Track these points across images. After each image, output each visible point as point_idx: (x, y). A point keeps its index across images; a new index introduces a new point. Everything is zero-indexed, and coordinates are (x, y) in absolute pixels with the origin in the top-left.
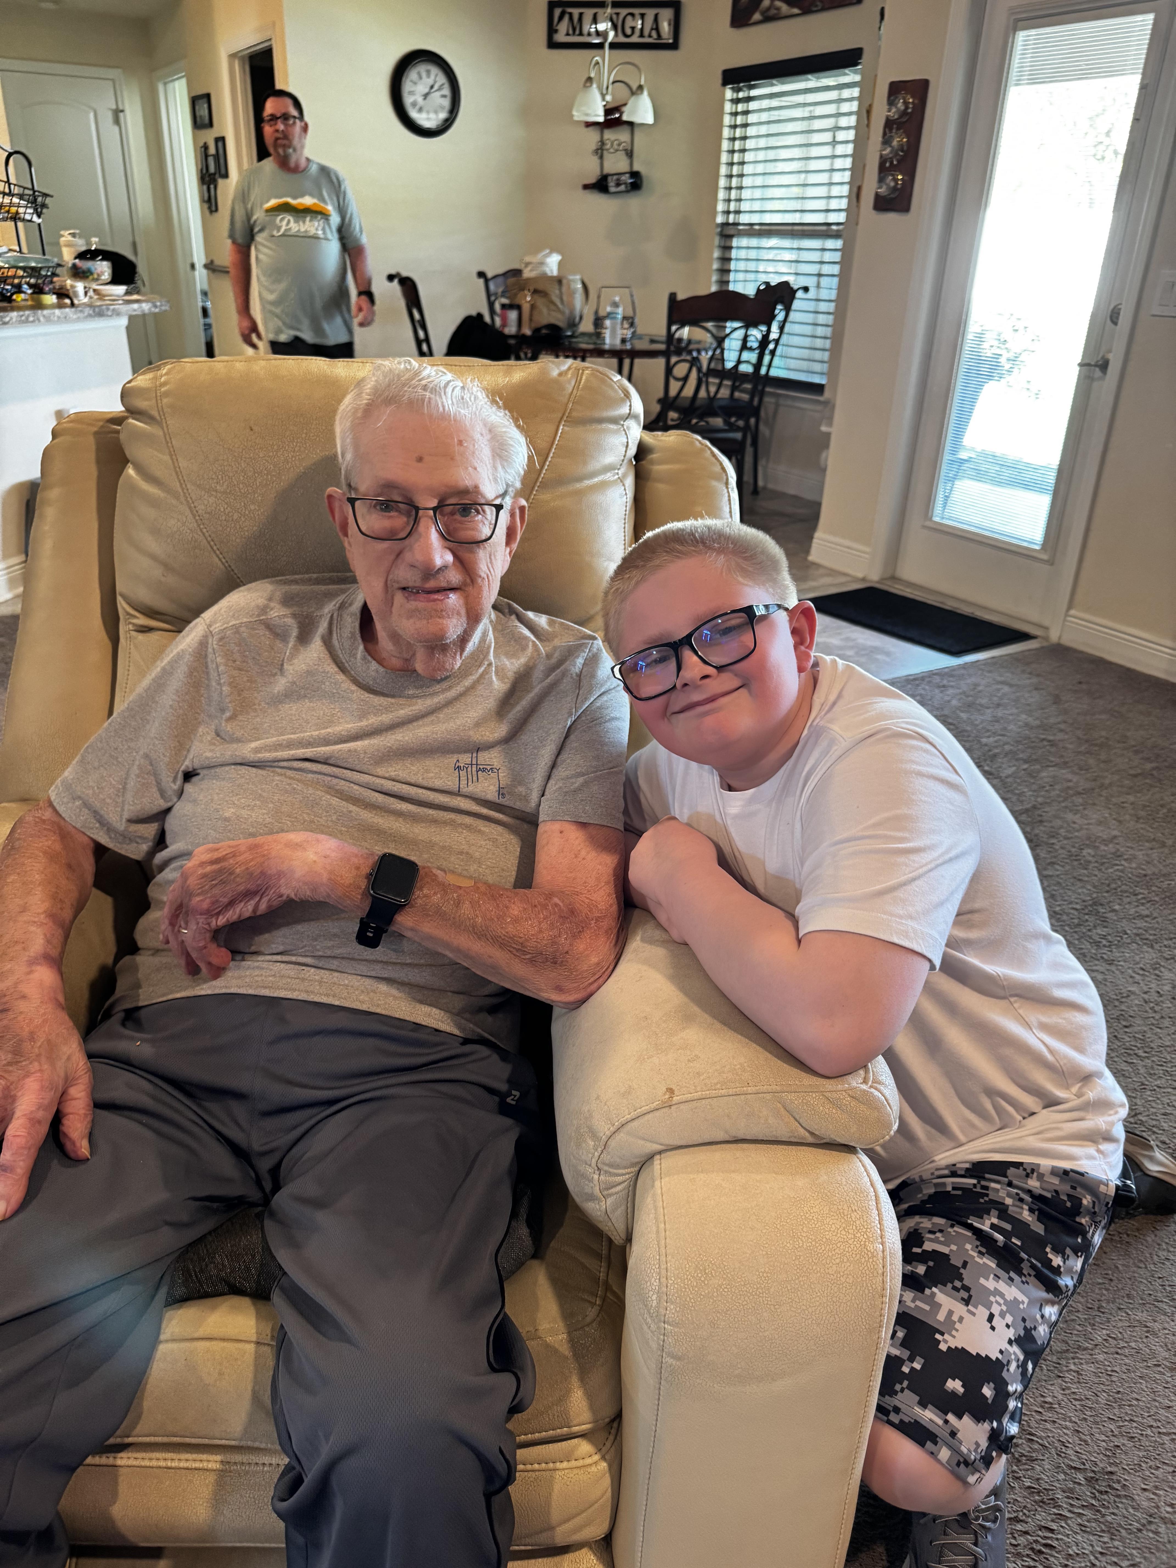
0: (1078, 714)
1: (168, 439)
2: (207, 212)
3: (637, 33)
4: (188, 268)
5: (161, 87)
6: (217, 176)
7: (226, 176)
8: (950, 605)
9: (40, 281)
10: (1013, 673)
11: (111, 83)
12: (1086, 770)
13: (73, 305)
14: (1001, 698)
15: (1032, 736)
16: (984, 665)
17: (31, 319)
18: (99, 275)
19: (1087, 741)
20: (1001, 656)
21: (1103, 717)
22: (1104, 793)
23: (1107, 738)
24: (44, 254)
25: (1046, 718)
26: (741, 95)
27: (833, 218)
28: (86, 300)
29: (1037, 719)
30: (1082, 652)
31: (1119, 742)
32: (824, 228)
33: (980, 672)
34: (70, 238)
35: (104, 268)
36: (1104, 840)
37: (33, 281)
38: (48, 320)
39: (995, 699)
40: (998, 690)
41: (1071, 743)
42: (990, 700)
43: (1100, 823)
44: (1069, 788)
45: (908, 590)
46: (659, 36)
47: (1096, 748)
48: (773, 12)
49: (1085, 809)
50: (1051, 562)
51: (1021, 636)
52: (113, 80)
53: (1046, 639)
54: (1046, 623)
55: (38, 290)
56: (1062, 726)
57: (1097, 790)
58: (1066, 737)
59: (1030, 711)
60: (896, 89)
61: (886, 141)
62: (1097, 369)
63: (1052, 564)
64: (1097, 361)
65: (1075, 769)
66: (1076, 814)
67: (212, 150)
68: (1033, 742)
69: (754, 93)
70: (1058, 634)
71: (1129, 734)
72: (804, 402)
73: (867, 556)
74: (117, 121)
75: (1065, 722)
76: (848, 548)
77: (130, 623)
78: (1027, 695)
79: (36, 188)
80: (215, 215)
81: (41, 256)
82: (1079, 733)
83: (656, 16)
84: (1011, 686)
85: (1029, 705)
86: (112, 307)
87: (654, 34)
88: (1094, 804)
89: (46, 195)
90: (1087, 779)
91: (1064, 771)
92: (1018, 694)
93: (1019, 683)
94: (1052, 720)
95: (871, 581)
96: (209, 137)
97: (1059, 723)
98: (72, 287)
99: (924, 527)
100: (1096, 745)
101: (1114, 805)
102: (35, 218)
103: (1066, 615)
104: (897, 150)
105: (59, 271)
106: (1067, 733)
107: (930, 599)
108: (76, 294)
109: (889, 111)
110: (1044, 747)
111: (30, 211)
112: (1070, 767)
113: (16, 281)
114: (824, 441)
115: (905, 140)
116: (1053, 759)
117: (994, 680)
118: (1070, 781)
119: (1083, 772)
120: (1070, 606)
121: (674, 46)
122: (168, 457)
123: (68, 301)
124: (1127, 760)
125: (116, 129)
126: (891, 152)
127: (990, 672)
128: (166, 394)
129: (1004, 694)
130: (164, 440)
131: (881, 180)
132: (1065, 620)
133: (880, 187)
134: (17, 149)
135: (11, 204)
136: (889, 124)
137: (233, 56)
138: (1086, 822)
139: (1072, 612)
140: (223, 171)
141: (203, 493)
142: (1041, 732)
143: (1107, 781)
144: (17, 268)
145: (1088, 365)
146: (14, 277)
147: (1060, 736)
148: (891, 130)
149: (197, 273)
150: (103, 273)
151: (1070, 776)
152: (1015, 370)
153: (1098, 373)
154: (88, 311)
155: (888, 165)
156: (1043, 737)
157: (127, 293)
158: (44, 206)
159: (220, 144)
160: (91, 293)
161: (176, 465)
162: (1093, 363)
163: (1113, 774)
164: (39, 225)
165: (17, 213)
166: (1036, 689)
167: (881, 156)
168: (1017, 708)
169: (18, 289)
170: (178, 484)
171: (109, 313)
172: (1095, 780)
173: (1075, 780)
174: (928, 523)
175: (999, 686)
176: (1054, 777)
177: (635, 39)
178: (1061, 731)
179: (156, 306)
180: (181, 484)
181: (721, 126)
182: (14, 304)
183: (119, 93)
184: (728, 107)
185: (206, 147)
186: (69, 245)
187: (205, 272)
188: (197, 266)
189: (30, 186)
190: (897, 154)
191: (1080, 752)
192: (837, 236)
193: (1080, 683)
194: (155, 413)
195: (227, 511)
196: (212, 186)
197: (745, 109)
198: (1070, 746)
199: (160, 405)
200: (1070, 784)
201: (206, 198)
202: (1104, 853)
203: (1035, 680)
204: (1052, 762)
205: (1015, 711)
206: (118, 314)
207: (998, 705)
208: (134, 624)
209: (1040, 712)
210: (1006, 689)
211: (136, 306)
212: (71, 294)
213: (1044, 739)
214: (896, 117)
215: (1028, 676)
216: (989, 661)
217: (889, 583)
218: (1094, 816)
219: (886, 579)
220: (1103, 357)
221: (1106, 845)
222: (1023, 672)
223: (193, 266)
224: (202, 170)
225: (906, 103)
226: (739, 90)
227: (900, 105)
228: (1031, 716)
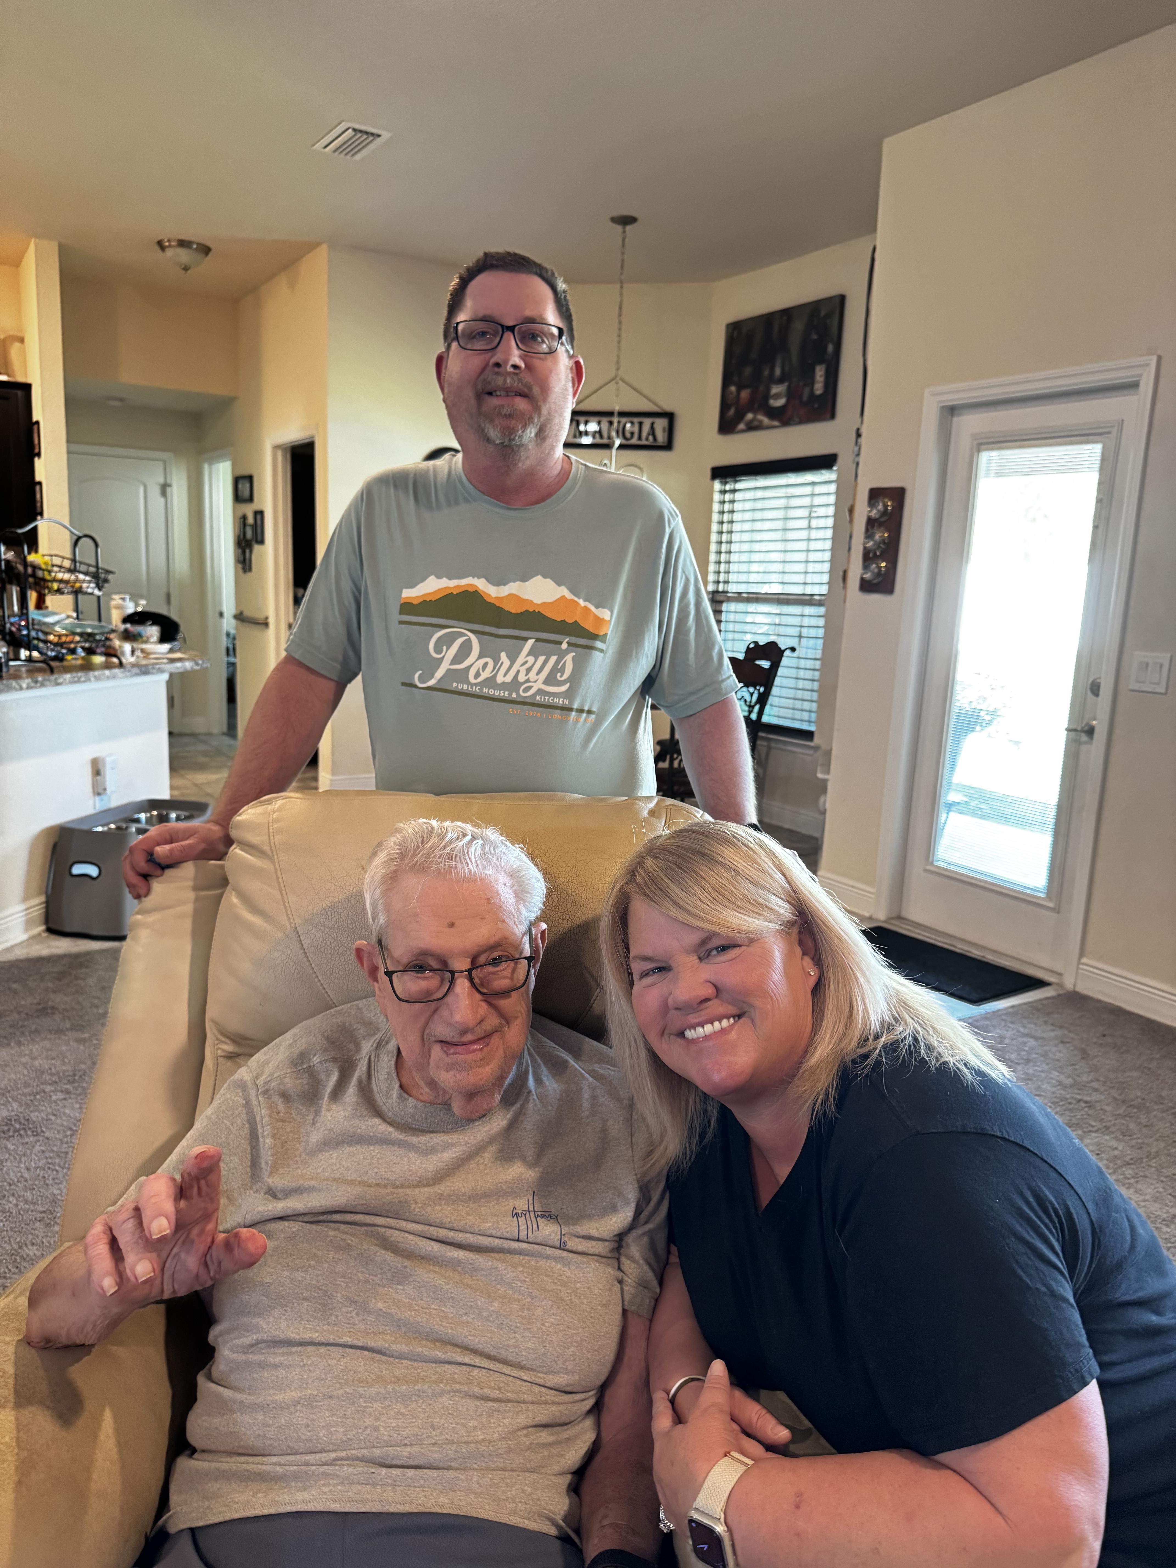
0: (1109, 1071)
1: (279, 875)
2: (240, 571)
3: (636, 436)
4: (217, 615)
5: (206, 467)
6: (254, 543)
7: (261, 542)
8: (960, 948)
9: (94, 645)
10: (1035, 1024)
11: (161, 464)
12: (1130, 1136)
13: (121, 665)
14: (1029, 1053)
15: (1068, 1096)
16: (1006, 1014)
17: (83, 679)
18: (148, 638)
19: (1123, 1102)
20: (1020, 1005)
21: (1135, 1074)
22: (1153, 1163)
23: (1143, 1099)
24: (100, 620)
25: (1078, 1076)
26: (728, 487)
27: (816, 590)
28: (132, 660)
29: (1069, 1076)
30: (1098, 1001)
31: (1156, 1103)
32: (808, 598)
33: (1003, 1024)
34: (120, 602)
35: (153, 631)
36: (1164, 1220)
37: (87, 645)
38: (97, 679)
39: (1023, 1053)
40: (1025, 1043)
41: (1108, 1105)
42: (1019, 1055)
43: (1156, 1199)
44: (1116, 1157)
45: (917, 931)
46: (655, 439)
47: (1135, 1110)
48: (756, 423)
49: (1137, 1182)
50: (1057, 910)
51: (1036, 983)
52: (164, 462)
53: (1061, 985)
54: (1058, 968)
55: (90, 652)
56: (1095, 1085)
57: (1145, 1160)
58: (1103, 1097)
59: (1061, 1067)
60: (875, 494)
61: (869, 535)
62: (1083, 735)
63: (1058, 912)
64: (1083, 728)
65: (1118, 1134)
66: (1128, 1188)
67: (250, 520)
68: (1070, 1103)
69: (739, 486)
70: (1072, 981)
71: (1164, 1093)
72: (795, 745)
73: (873, 896)
74: (164, 493)
75: (1098, 1080)
76: (852, 887)
77: (219, 1048)
78: (1054, 1049)
79: (100, 565)
80: (249, 575)
81: (96, 623)
82: (1115, 1093)
83: (652, 424)
84: (1036, 1038)
85: (1058, 1060)
86: (157, 667)
87: (651, 438)
88: (1145, 1177)
89: (108, 572)
90: (1132, 1147)
91: (1107, 1137)
92: (1045, 1048)
93: (1045, 1035)
94: (1084, 1078)
95: (878, 920)
96: (249, 510)
97: (1092, 1081)
98: (120, 647)
99: (926, 871)
100: (1134, 1106)
101: (1166, 1177)
102: (97, 592)
103: (1079, 963)
104: (880, 543)
105: (112, 636)
106: (1102, 1093)
107: (940, 941)
108: (123, 653)
109: (870, 511)
110: (1083, 1109)
111: (92, 585)
112: (1113, 1133)
113: (72, 646)
114: (823, 787)
115: (886, 535)
116: (1094, 1124)
117: (1018, 1031)
118: (1116, 1149)
119: (1127, 1138)
120: (1082, 954)
121: (668, 446)
122: (278, 892)
123: (115, 660)
124: (1168, 1125)
125: (162, 500)
126: (874, 545)
127: (1012, 1023)
128: (279, 831)
129: (1032, 1049)
130: (274, 875)
131: (866, 567)
132: (1078, 968)
133: (866, 573)
134: (87, 532)
135: (77, 581)
136: (871, 523)
137: (276, 447)
138: (1141, 1198)
139: (1084, 960)
140: (259, 538)
141: (311, 927)
142: (1076, 1091)
143: (1153, 1150)
144: (74, 634)
145: (1075, 730)
146: (72, 642)
147: (1095, 1097)
148: (873, 527)
149: (225, 621)
150: (152, 636)
151: (1115, 1144)
152: (995, 722)
153: (1084, 738)
154: (136, 670)
155: (871, 555)
156: (1079, 1097)
157: (171, 651)
158: (106, 581)
159: (259, 517)
160: (138, 653)
161: (286, 900)
162: (1079, 728)
163: (1157, 1140)
164: (99, 597)
165: (81, 587)
166: (1062, 1042)
167: (865, 548)
168: (1047, 1064)
169: (73, 651)
170: (286, 918)
171: (155, 671)
172: (1141, 1148)
173: (1120, 1148)
174: (929, 868)
175: (1025, 1040)
176: (1098, 1144)
177: (634, 441)
178: (1096, 1090)
179: (197, 664)
180: (289, 919)
181: (710, 511)
182: (65, 663)
183: (168, 470)
184: (717, 497)
185: (244, 518)
186: (119, 607)
187: (233, 622)
188: (225, 614)
189: (94, 563)
190: (879, 547)
191: (1119, 1115)
192: (820, 604)
193: (1104, 1035)
194: (266, 848)
195: (333, 945)
196: (247, 551)
197: (732, 499)
198: (1108, 1108)
199: (272, 841)
200: (1116, 1152)
201: (241, 558)
202: (1167, 1236)
203: (1059, 1032)
204: (1093, 1126)
205: (1046, 1067)
206: (161, 671)
207: (1028, 1061)
208: (223, 1050)
209: (1070, 1068)
210: (1032, 1042)
211: (179, 665)
212: (119, 654)
213: (1079, 1101)
214: (877, 516)
215: (1052, 1027)
216: (1010, 1010)
217: (895, 922)
218: (1149, 1189)
219: (893, 918)
220: (1087, 724)
221: (1167, 1226)
222: (1046, 1022)
223: (221, 614)
224: (239, 537)
225: (886, 506)
226: (726, 483)
227: (880, 507)
228: (1063, 1073)
